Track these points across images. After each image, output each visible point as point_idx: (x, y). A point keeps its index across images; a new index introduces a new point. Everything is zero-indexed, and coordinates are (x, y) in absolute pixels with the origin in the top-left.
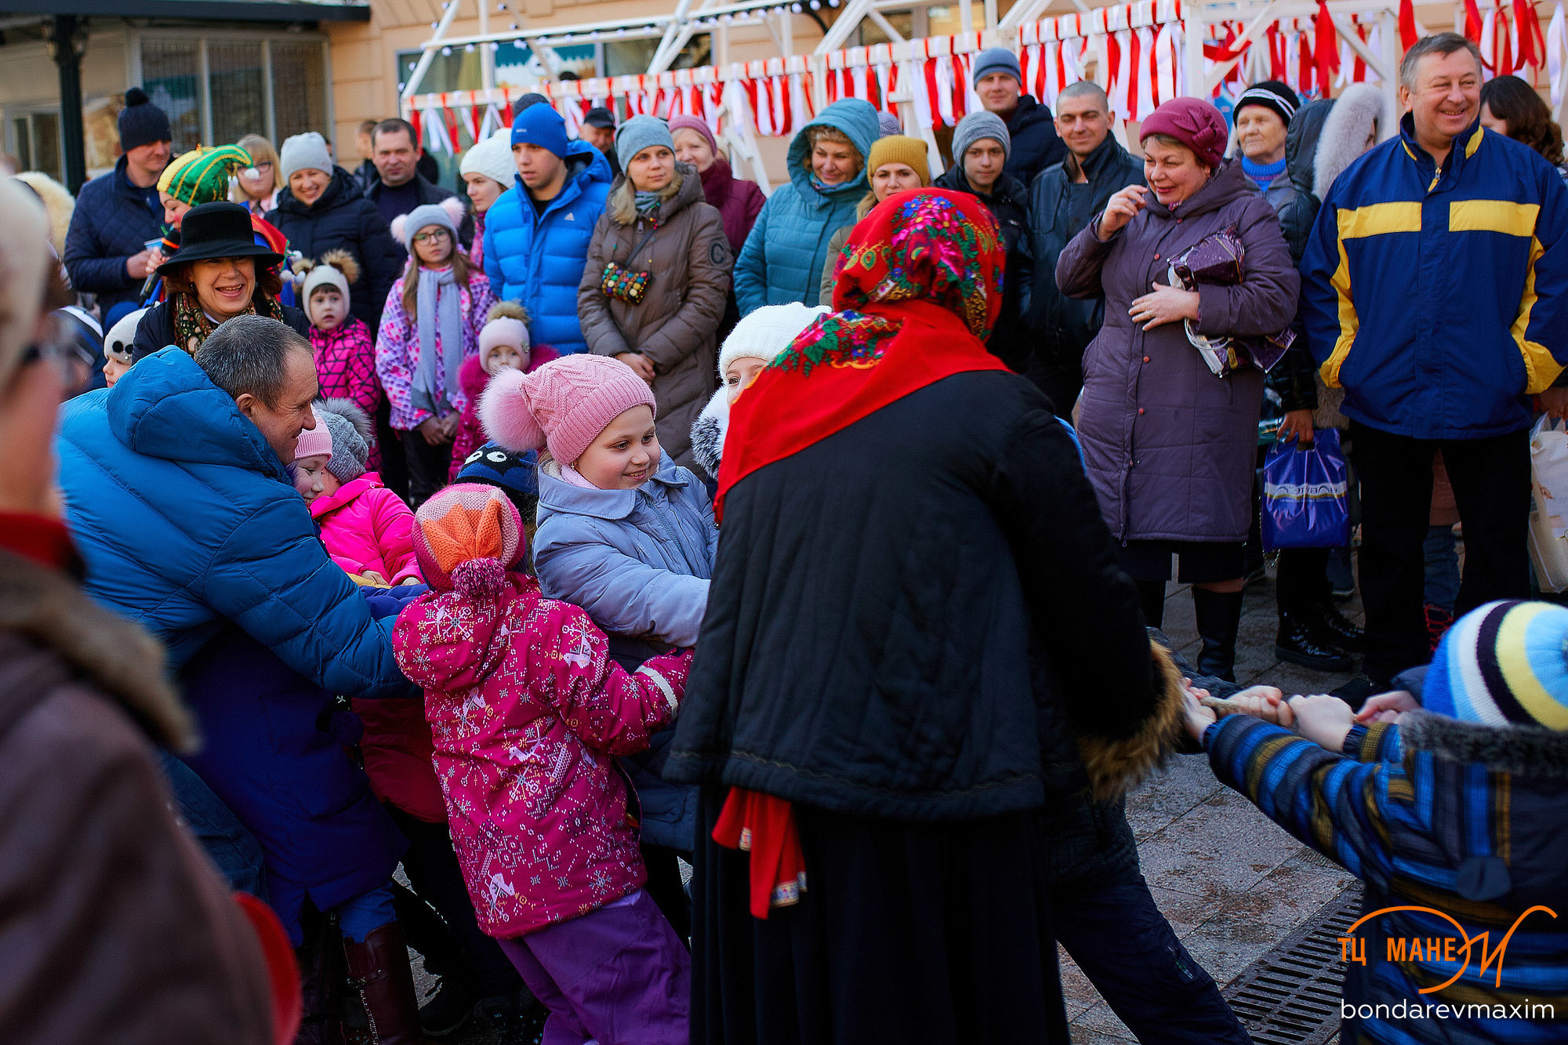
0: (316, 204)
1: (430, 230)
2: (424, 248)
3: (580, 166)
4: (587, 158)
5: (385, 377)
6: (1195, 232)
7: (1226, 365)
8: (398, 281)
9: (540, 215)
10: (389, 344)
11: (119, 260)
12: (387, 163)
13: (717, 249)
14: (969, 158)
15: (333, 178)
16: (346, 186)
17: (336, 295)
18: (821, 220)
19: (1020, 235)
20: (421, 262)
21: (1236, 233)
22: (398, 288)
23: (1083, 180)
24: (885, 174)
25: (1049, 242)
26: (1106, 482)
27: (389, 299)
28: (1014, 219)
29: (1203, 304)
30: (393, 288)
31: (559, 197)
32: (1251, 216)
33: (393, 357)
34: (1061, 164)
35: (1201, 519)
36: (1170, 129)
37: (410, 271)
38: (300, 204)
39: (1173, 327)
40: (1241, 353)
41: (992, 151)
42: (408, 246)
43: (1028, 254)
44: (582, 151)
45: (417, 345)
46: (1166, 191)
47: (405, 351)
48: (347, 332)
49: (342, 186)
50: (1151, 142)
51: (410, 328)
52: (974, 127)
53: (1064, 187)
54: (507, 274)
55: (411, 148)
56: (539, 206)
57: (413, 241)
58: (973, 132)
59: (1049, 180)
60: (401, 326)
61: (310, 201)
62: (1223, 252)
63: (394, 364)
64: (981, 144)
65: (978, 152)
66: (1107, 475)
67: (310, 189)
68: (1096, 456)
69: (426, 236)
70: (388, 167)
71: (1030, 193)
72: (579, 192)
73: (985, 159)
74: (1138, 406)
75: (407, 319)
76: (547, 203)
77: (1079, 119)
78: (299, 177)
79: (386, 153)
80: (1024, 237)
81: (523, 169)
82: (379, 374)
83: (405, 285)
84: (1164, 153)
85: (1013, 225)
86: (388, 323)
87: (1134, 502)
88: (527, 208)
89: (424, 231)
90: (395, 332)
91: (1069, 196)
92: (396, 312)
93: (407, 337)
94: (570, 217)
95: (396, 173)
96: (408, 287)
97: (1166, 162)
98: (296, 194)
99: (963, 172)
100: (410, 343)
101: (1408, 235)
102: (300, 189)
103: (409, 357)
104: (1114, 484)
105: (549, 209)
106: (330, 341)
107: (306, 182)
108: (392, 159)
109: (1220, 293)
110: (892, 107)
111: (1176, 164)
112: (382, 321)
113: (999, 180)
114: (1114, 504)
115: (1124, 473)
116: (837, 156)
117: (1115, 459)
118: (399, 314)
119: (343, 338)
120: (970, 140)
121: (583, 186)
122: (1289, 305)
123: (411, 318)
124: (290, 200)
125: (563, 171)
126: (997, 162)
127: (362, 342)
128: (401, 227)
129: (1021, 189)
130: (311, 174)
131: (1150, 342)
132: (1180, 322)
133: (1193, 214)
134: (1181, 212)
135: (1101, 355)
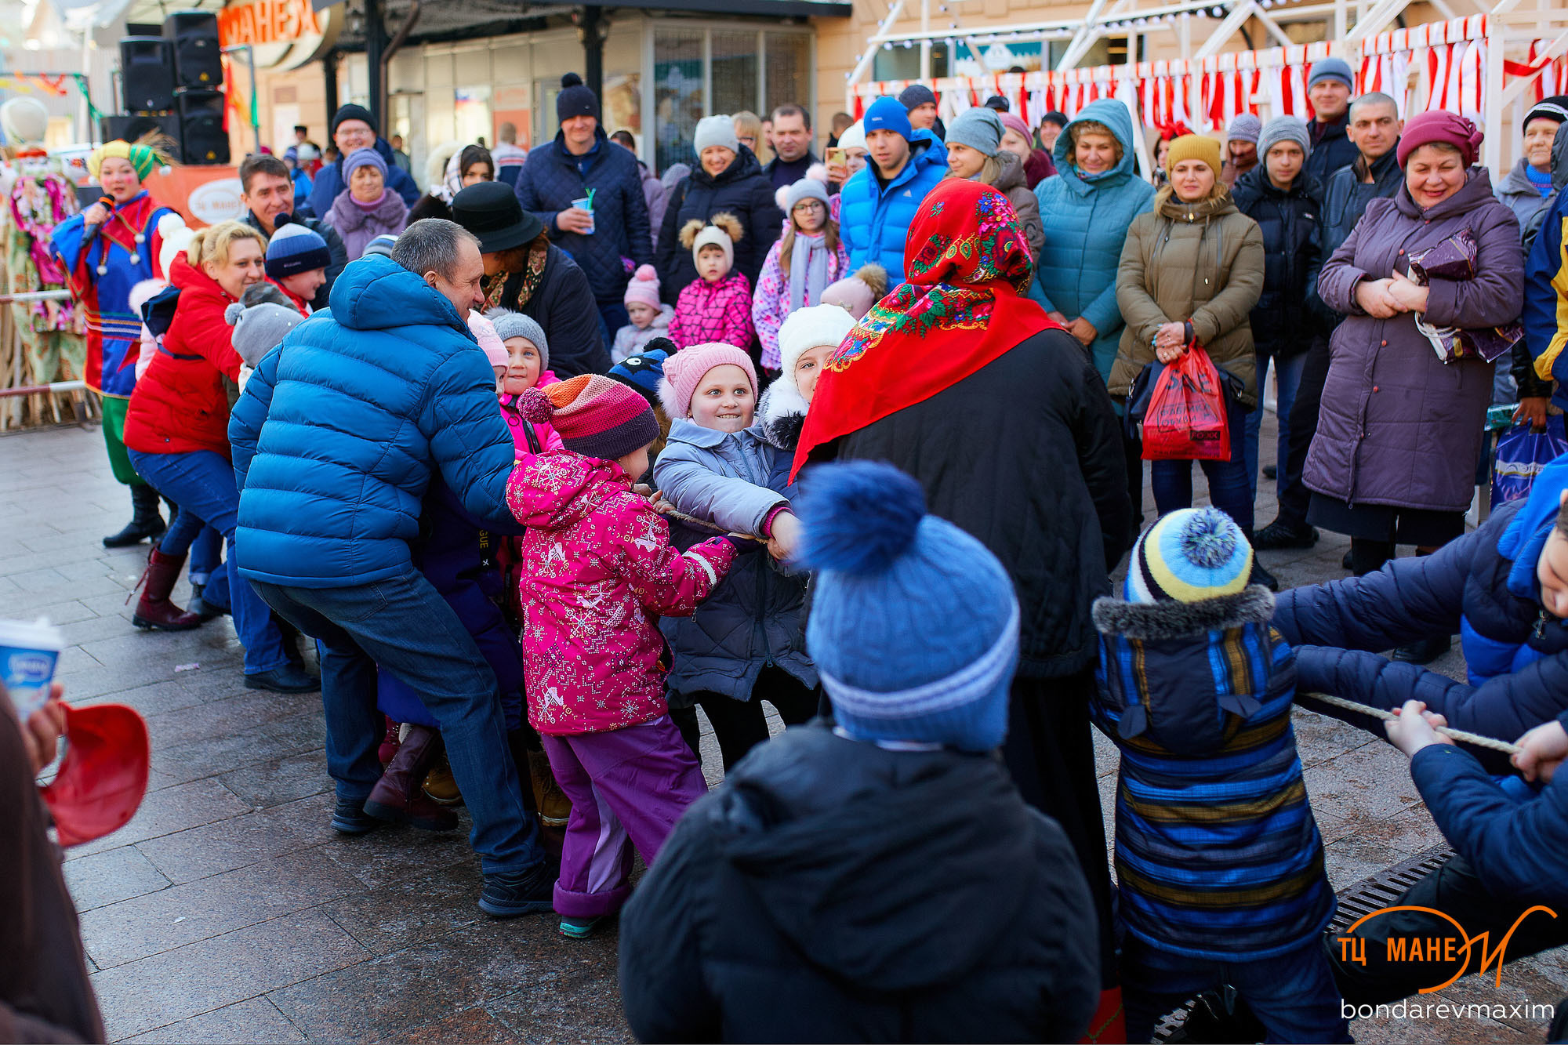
0: (719, 177)
1: (807, 202)
2: (802, 217)
3: (921, 151)
4: (927, 144)
5: (758, 324)
6: (1438, 233)
7: (1451, 353)
8: (778, 242)
9: (883, 190)
10: (765, 295)
11: (552, 214)
12: (782, 142)
13: (1030, 228)
14: (1270, 157)
15: (737, 156)
16: (747, 162)
17: (719, 252)
18: (1088, 205)
19: (1313, 228)
20: (798, 228)
21: (1473, 236)
22: (777, 249)
23: (1369, 180)
24: (1183, 169)
25: (1334, 235)
26: (1339, 450)
27: (769, 257)
28: (1309, 213)
29: (1433, 296)
30: (773, 248)
31: (899, 176)
32: (1492, 221)
33: (768, 307)
34: (1349, 167)
35: (1422, 489)
37: (788, 236)
38: (706, 174)
39: (1405, 317)
40: (1466, 343)
41: (1293, 152)
42: (788, 213)
43: (1319, 245)
44: (924, 138)
45: (789, 299)
46: (1438, 193)
47: (778, 303)
48: (728, 283)
49: (743, 163)
50: (1424, 149)
51: (784, 283)
52: (1276, 130)
53: (1353, 186)
54: (854, 241)
55: (803, 129)
56: (883, 183)
57: (793, 210)
58: (1275, 134)
59: (1342, 178)
60: (777, 281)
61: (714, 173)
62: (1456, 252)
63: (768, 313)
64: (1280, 146)
65: (1278, 152)
66: (1341, 444)
67: (718, 163)
68: (1333, 427)
69: (804, 207)
70: (784, 145)
71: (1325, 190)
72: (916, 172)
73: (1284, 159)
74: (1373, 384)
75: (782, 276)
76: (889, 181)
77: (1373, 125)
78: (710, 152)
79: (782, 133)
80: (1317, 229)
81: (879, 152)
82: (754, 321)
83: (783, 247)
84: (1441, 159)
85: (1308, 219)
86: (766, 278)
87: (1362, 470)
88: (874, 185)
89: (803, 202)
90: (770, 286)
91: (1356, 195)
92: (773, 269)
93: (781, 292)
94: (908, 194)
95: (789, 151)
96: (786, 248)
97: (1442, 166)
98: (705, 166)
99: (1265, 170)
100: (782, 296)
102: (710, 163)
103: (780, 308)
104: (1347, 453)
105: (891, 186)
106: (714, 290)
107: (715, 157)
108: (787, 138)
109: (1447, 288)
111: (1451, 168)
112: (761, 275)
113: (1297, 179)
114: (1344, 471)
115: (1356, 443)
116: (1101, 147)
117: (1350, 430)
118: (776, 271)
119: (725, 288)
120: (1271, 142)
121: (921, 168)
122: (1515, 300)
123: (786, 275)
124: (699, 170)
125: (908, 153)
126: (1297, 162)
127: (740, 293)
128: (785, 196)
129: (1318, 186)
130: (720, 150)
131: (1389, 329)
132: (1412, 312)
133: (1441, 217)
134: (1429, 215)
135: (1345, 338)
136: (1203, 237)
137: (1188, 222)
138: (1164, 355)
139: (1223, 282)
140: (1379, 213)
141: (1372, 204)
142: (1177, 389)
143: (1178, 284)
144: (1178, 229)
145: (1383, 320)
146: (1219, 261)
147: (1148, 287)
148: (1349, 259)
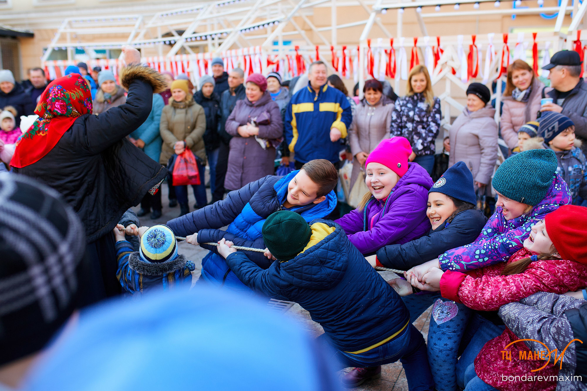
0: (9, 93)
6: (258, 111)
7: (266, 147)
12: (35, 81)
14: (204, 88)
15: (15, 85)
16: (19, 88)
17: (10, 120)
19: (218, 110)
21: (268, 111)
23: (234, 95)
24: (175, 92)
25: (225, 112)
28: (217, 105)
29: (260, 131)
32: (273, 107)
34: (228, 90)
36: (254, 80)
38: (4, 93)
39: (252, 137)
40: (270, 143)
41: (211, 86)
46: (252, 97)
48: (15, 132)
49: (17, 89)
50: (249, 84)
52: (205, 79)
55: (43, 76)
58: (205, 81)
59: (225, 94)
61: (7, 92)
62: (264, 117)
64: (206, 84)
65: (206, 86)
67: (8, 88)
68: (233, 170)
71: (221, 98)
73: (208, 88)
74: (244, 156)
79: (34, 77)
85: (216, 107)
91: (230, 99)
95: (38, 84)
97: (252, 90)
98: (2, 89)
99: (202, 92)
101: (310, 112)
102: (4, 88)
106: (9, 134)
107: (6, 86)
109: (264, 128)
110: (188, 73)
111: (254, 90)
113: (212, 94)
117: (238, 170)
120: (204, 83)
122: (281, 130)
126: (212, 89)
131: (248, 140)
132: (254, 136)
133: (259, 106)
134: (255, 105)
135: (234, 143)
136: (186, 113)
137: (181, 108)
138: (178, 152)
139: (194, 127)
140: (241, 105)
141: (238, 102)
142: (183, 162)
143: (180, 129)
144: (178, 111)
145: (245, 138)
146: (192, 120)
147: (171, 130)
148: (234, 119)
